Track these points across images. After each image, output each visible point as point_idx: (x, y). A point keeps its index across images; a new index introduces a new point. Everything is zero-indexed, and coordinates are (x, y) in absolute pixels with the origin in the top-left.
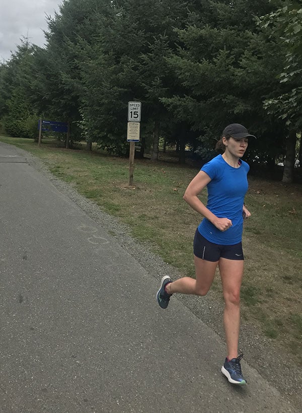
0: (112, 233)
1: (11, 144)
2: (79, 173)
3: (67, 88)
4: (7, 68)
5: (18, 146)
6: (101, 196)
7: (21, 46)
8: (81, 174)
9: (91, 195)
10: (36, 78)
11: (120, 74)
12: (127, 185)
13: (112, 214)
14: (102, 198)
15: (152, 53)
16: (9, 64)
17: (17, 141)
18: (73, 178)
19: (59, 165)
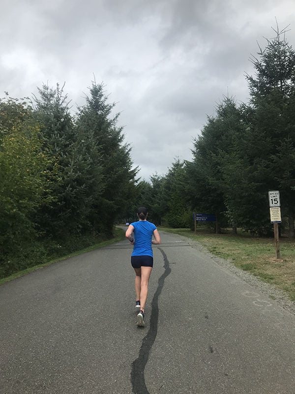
0: (273, 298)
1: (174, 233)
2: (233, 252)
3: (214, 187)
4: (166, 179)
5: (180, 234)
6: (255, 268)
7: (175, 163)
8: (235, 252)
9: (246, 268)
10: (188, 183)
11: (255, 173)
12: (275, 258)
13: (269, 282)
14: (256, 270)
15: (279, 153)
16: (167, 176)
17: (178, 231)
18: (228, 255)
19: (215, 246)
